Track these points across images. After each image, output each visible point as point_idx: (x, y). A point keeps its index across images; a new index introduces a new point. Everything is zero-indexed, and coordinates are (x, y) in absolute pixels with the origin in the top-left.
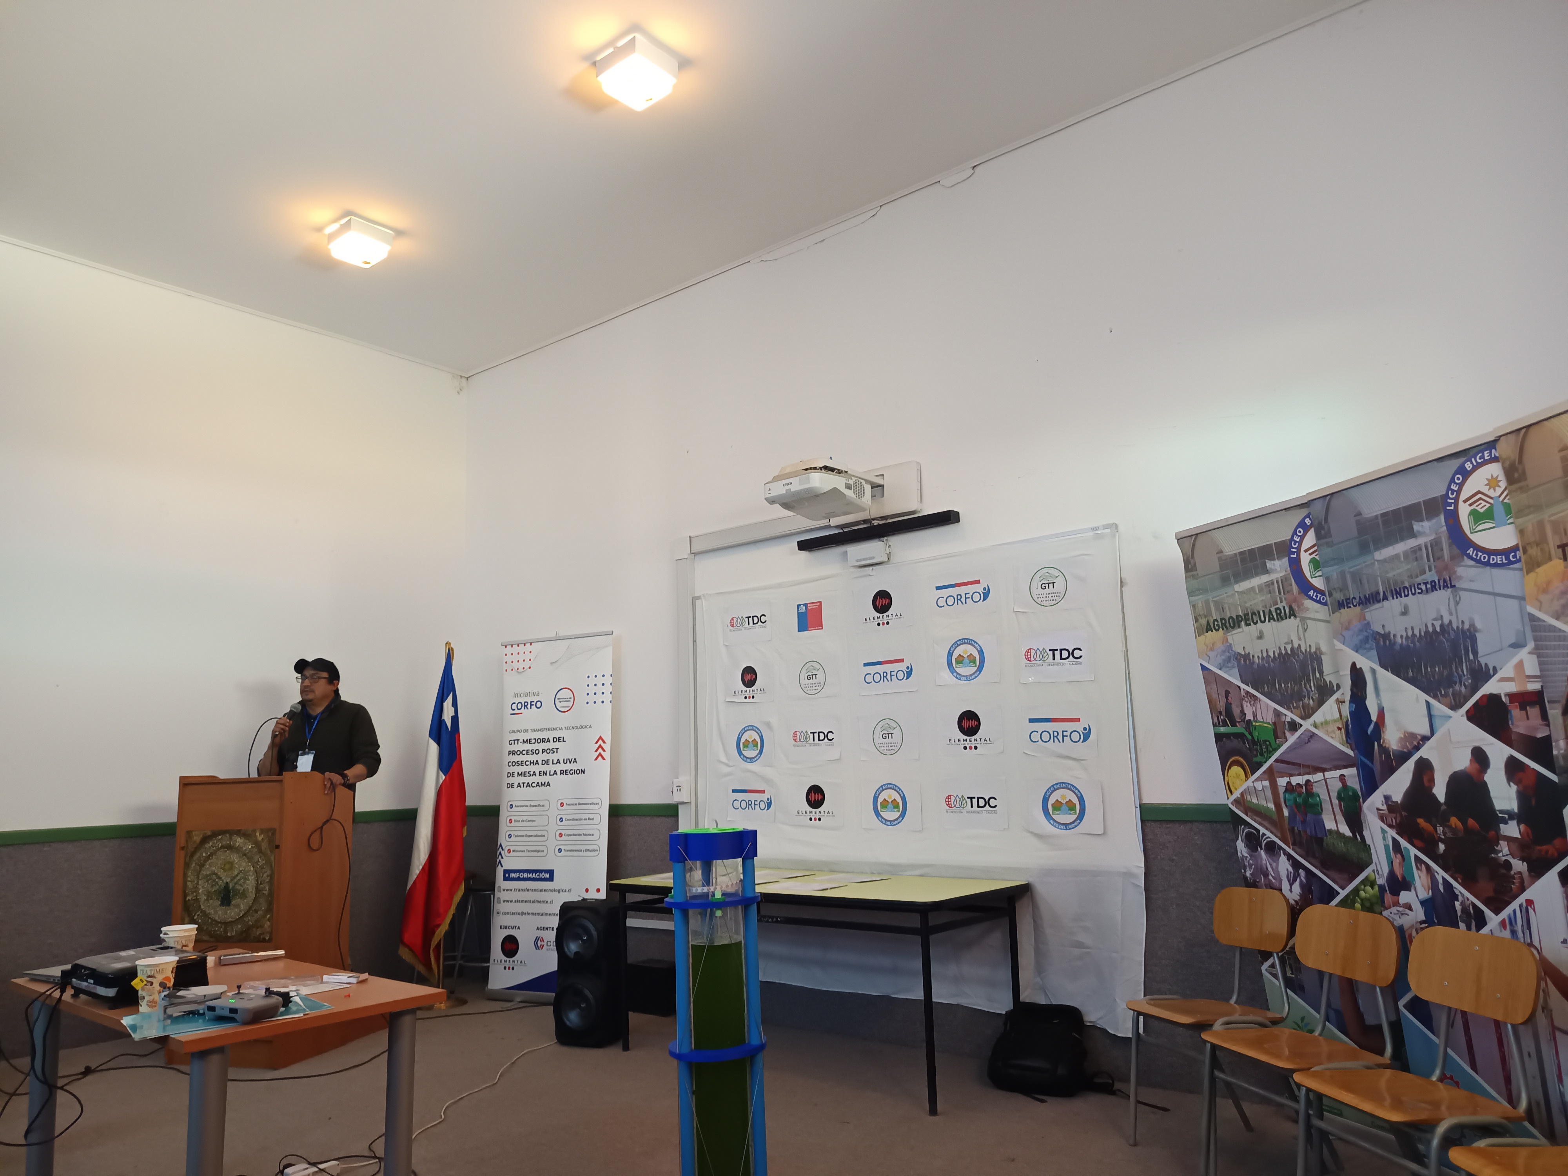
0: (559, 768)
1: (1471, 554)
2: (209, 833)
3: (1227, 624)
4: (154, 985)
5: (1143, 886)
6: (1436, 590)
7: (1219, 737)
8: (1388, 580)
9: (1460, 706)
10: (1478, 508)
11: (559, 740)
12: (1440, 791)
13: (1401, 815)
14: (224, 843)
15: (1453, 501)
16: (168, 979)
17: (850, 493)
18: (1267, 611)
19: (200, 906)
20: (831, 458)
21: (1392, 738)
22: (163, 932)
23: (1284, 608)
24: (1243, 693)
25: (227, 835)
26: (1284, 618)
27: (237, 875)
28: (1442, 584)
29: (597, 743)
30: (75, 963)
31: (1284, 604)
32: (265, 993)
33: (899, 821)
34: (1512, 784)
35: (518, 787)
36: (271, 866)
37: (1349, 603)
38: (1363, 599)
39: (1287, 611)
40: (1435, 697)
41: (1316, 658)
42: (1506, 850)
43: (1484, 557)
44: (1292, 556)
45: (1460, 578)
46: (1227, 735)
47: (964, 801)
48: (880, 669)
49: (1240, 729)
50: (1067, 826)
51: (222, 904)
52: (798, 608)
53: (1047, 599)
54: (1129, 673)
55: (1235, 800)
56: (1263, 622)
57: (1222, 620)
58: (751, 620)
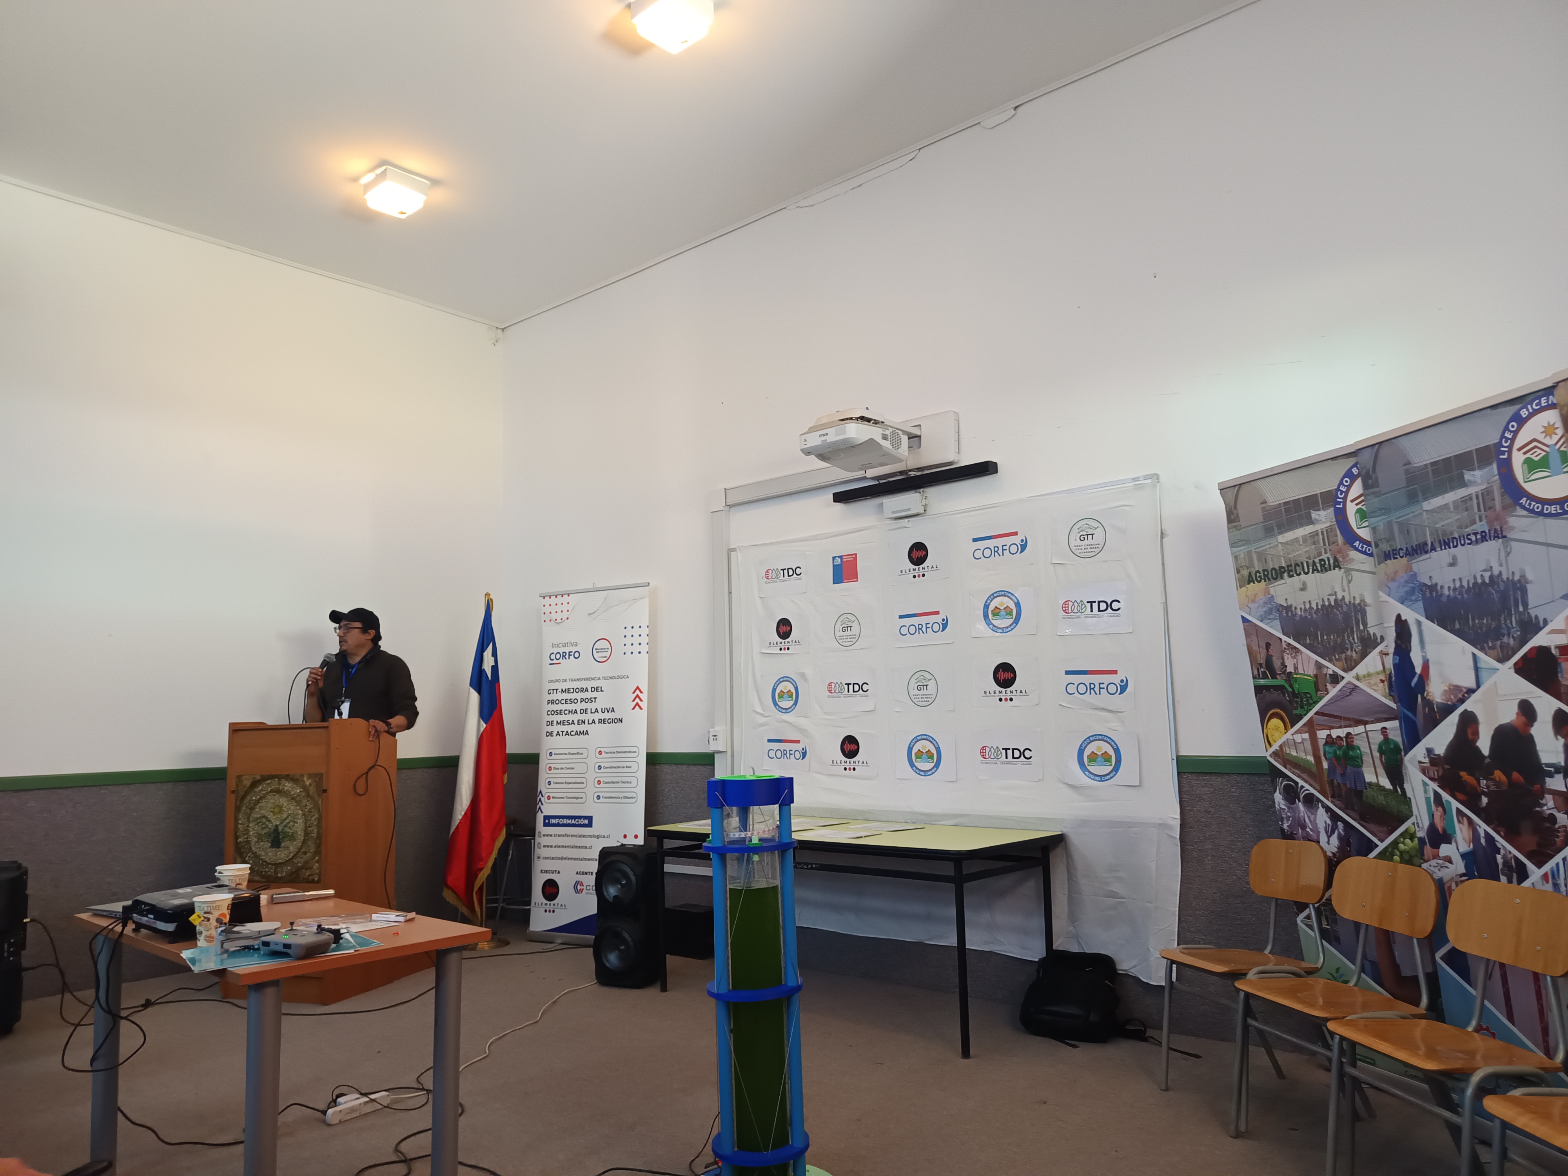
0: (597, 717)
1: (1524, 504)
2: (259, 778)
3: (1270, 576)
4: (211, 921)
5: (1178, 837)
6: (1487, 541)
7: (1258, 690)
8: (1437, 530)
9: (1508, 659)
10: (1533, 457)
11: (597, 689)
12: (1484, 744)
13: (1443, 768)
14: (273, 787)
15: (1506, 449)
16: (223, 915)
17: (886, 444)
18: (1311, 562)
19: (251, 848)
20: (867, 408)
21: (1436, 691)
22: (218, 871)
23: (1328, 558)
24: (1284, 645)
25: (276, 780)
26: (1328, 569)
27: (286, 819)
28: (1492, 535)
29: (634, 692)
30: (135, 899)
31: (1328, 555)
32: (317, 929)
33: (933, 771)
34: (1559, 737)
35: (557, 735)
36: (319, 810)
37: (1396, 554)
38: (1410, 549)
39: (1332, 562)
40: (1482, 649)
41: (1360, 609)
42: (1551, 804)
43: (1537, 507)
44: (1338, 506)
45: (1512, 528)
46: (1267, 688)
47: (999, 752)
48: (916, 621)
49: (1280, 681)
50: (1102, 778)
51: (272, 847)
52: (833, 560)
53: (1086, 550)
54: (1168, 626)
55: (1273, 752)
56: (1307, 573)
57: (1264, 571)
58: (786, 572)
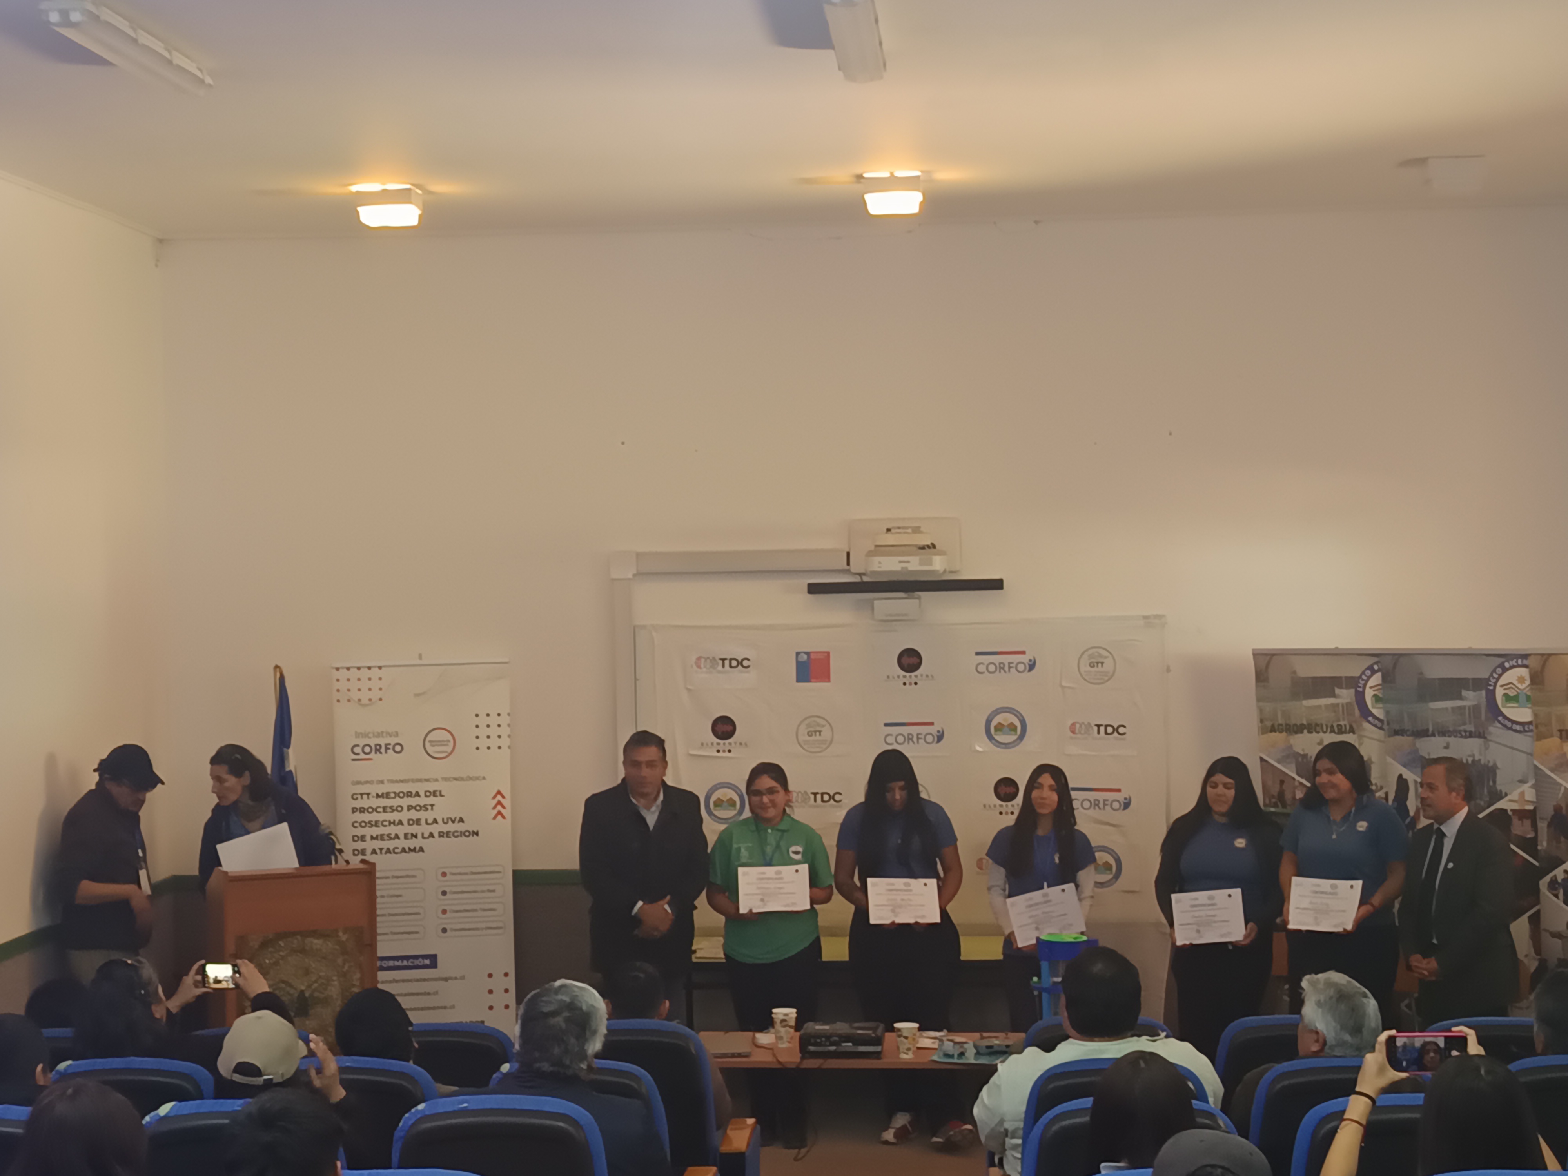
0: (436, 829)
1: (1500, 720)
3: (1291, 729)
8: (1437, 724)
10: (1509, 693)
11: (434, 794)
15: (1492, 684)
23: (1345, 725)
28: (1477, 735)
31: (1346, 722)
35: (372, 853)
37: (1403, 733)
38: (1415, 732)
39: (1348, 728)
43: (1509, 724)
44: (1357, 689)
45: (1492, 733)
52: (797, 656)
56: (1325, 733)
57: (1287, 725)
58: (727, 662)
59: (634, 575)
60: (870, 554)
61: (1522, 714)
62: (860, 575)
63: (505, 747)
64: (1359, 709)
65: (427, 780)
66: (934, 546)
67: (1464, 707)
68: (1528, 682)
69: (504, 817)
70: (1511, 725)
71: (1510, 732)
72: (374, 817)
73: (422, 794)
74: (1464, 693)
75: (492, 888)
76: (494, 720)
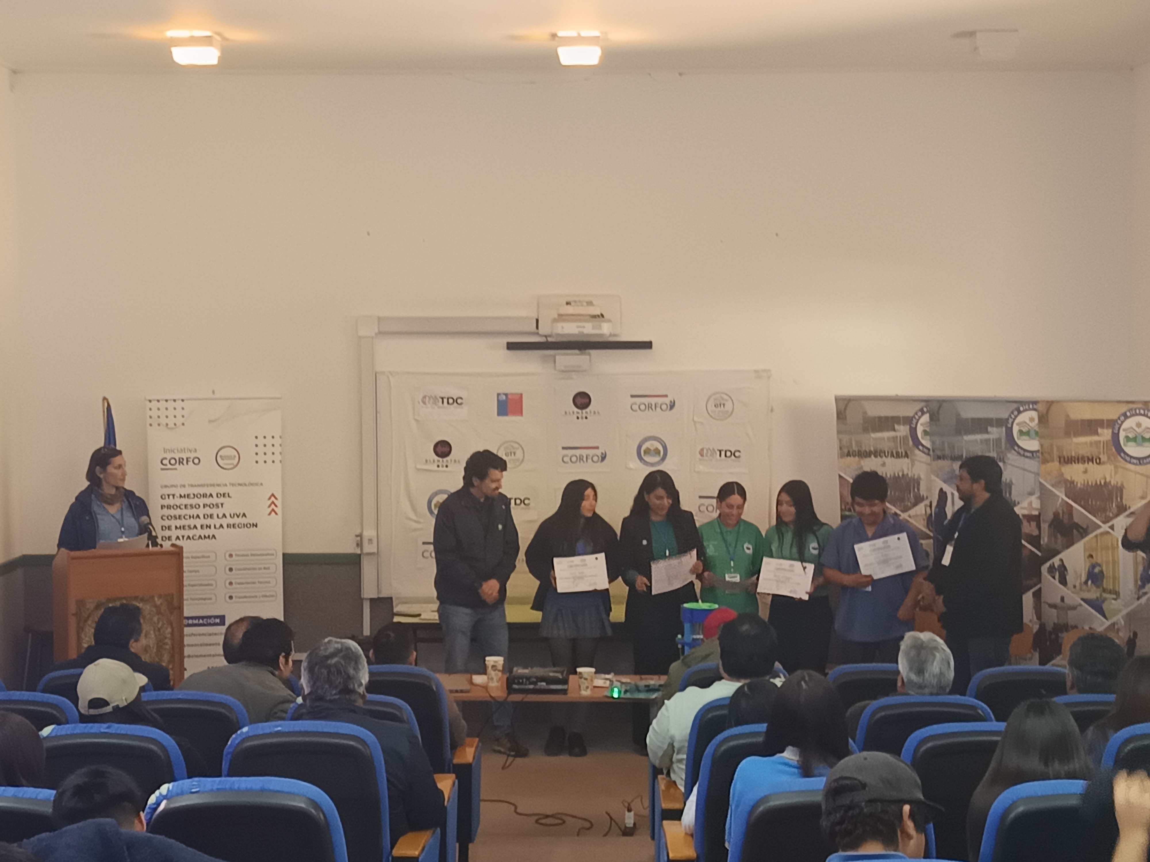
0: (225, 522)
1: (1017, 449)
3: (862, 455)
11: (224, 495)
15: (1011, 422)
18: (890, 452)
23: (902, 452)
26: (900, 457)
29: (269, 499)
31: (905, 449)
35: (176, 539)
37: (944, 458)
38: (953, 456)
39: (904, 454)
44: (912, 425)
45: (1009, 459)
53: (718, 415)
56: (887, 457)
57: (859, 451)
58: (445, 401)
59: (376, 334)
60: (555, 321)
61: (1032, 445)
62: (546, 336)
63: (277, 462)
64: (912, 440)
65: (219, 485)
66: (602, 316)
67: (989, 440)
68: (1036, 421)
69: (276, 514)
70: (1023, 453)
71: (1023, 458)
72: (178, 512)
73: (215, 495)
74: (990, 429)
75: (266, 566)
76: (269, 441)
